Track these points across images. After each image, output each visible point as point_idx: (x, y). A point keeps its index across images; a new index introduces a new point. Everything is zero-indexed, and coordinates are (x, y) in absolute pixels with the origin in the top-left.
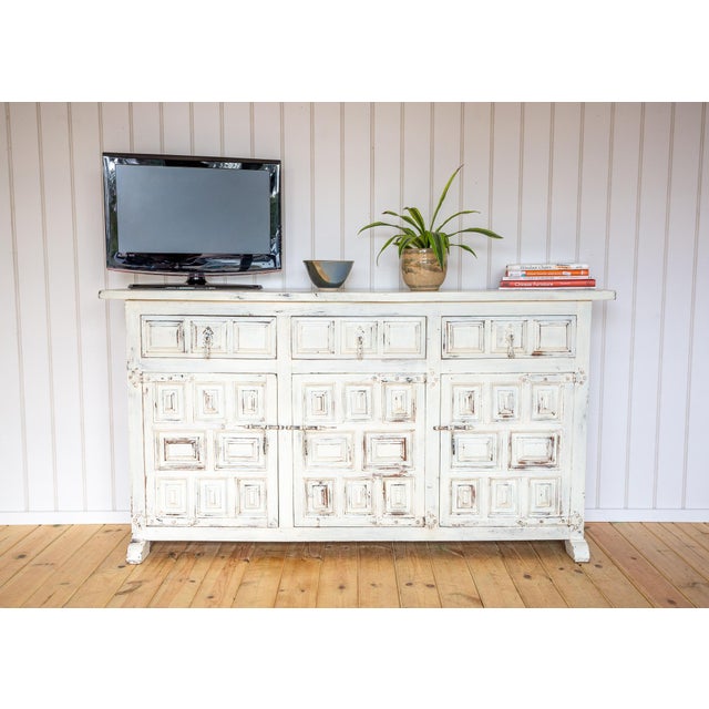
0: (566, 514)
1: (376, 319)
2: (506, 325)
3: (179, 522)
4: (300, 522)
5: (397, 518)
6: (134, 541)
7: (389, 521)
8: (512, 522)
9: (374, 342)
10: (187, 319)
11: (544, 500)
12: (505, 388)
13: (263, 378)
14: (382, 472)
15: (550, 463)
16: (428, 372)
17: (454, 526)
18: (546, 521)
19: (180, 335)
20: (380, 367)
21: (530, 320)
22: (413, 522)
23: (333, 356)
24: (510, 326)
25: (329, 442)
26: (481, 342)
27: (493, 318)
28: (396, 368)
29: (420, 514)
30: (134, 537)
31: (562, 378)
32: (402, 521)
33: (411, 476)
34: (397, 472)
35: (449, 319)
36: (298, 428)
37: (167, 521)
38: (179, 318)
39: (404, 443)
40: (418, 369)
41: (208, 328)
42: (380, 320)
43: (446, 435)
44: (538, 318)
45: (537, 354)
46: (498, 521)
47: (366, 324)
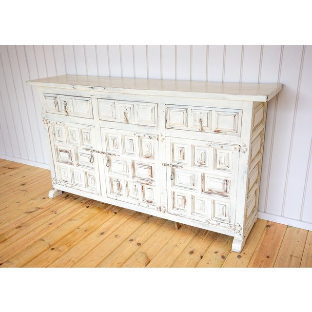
0: (233, 223)
1: (133, 103)
2: (198, 112)
3: (67, 185)
4: (109, 195)
5: (148, 204)
6: (53, 189)
7: (145, 205)
8: (203, 220)
9: (132, 115)
10: (59, 96)
11: (221, 213)
12: (200, 148)
13: (89, 127)
14: (141, 181)
15: (226, 194)
16: (159, 134)
17: (175, 214)
18: (221, 224)
19: (56, 104)
20: (137, 129)
21: (214, 110)
22: (155, 208)
23: (115, 120)
24: (201, 113)
25: (118, 162)
26: (185, 121)
27: (192, 108)
28: (144, 130)
29: (158, 205)
30: (53, 187)
31: (232, 148)
32: (151, 206)
33: (154, 186)
34: (148, 183)
35: (169, 106)
36: (104, 153)
37: (63, 184)
38: (55, 96)
39: (151, 168)
40: (154, 132)
41: (65, 102)
42: (135, 104)
43: (169, 169)
44: (217, 110)
45: (217, 131)
46: (196, 217)
47: (128, 105)
